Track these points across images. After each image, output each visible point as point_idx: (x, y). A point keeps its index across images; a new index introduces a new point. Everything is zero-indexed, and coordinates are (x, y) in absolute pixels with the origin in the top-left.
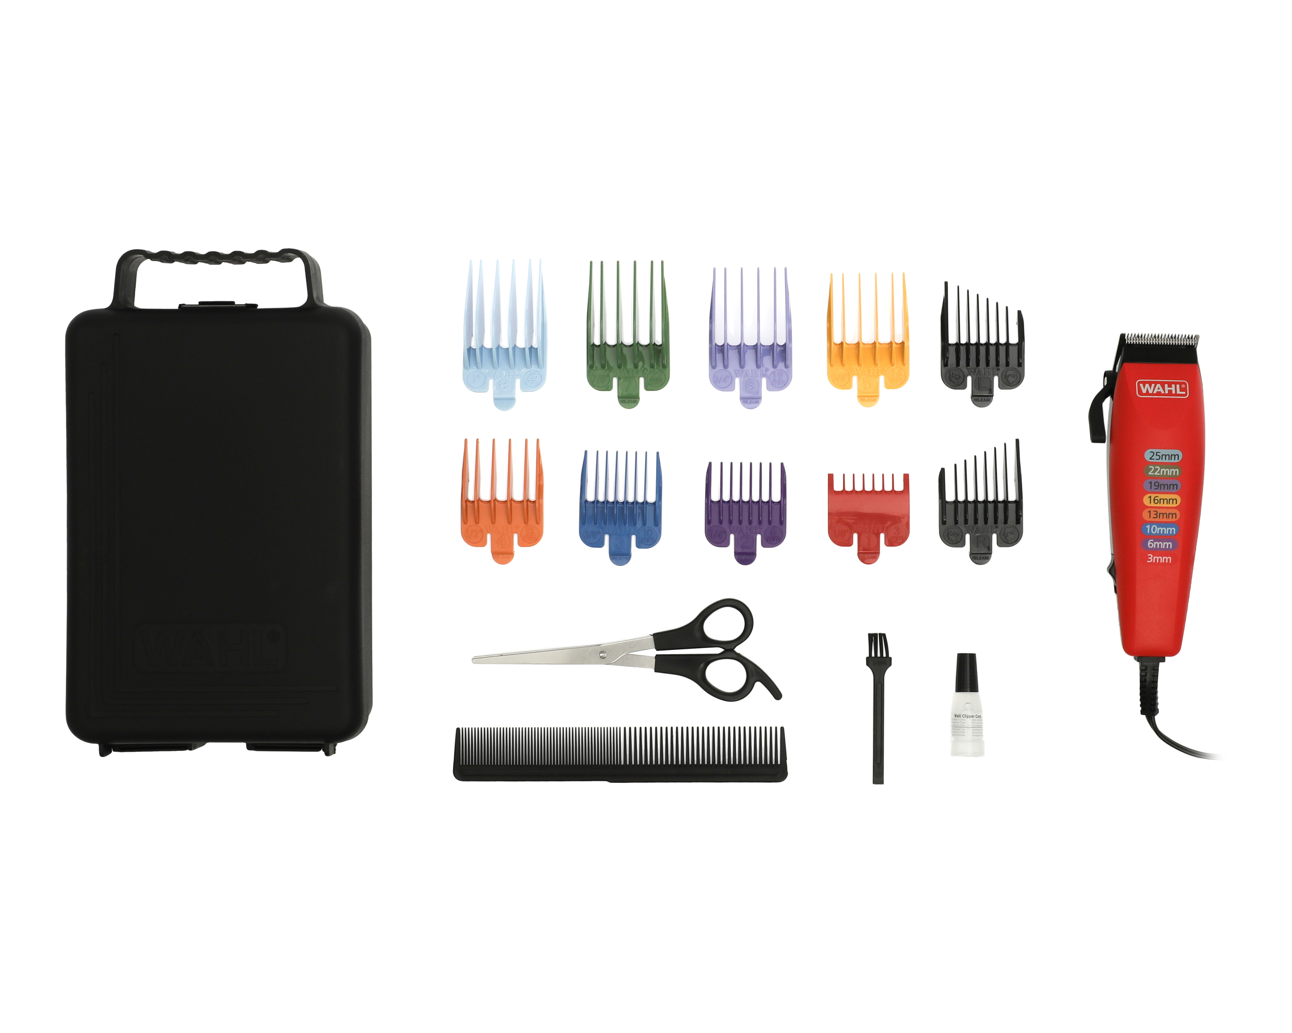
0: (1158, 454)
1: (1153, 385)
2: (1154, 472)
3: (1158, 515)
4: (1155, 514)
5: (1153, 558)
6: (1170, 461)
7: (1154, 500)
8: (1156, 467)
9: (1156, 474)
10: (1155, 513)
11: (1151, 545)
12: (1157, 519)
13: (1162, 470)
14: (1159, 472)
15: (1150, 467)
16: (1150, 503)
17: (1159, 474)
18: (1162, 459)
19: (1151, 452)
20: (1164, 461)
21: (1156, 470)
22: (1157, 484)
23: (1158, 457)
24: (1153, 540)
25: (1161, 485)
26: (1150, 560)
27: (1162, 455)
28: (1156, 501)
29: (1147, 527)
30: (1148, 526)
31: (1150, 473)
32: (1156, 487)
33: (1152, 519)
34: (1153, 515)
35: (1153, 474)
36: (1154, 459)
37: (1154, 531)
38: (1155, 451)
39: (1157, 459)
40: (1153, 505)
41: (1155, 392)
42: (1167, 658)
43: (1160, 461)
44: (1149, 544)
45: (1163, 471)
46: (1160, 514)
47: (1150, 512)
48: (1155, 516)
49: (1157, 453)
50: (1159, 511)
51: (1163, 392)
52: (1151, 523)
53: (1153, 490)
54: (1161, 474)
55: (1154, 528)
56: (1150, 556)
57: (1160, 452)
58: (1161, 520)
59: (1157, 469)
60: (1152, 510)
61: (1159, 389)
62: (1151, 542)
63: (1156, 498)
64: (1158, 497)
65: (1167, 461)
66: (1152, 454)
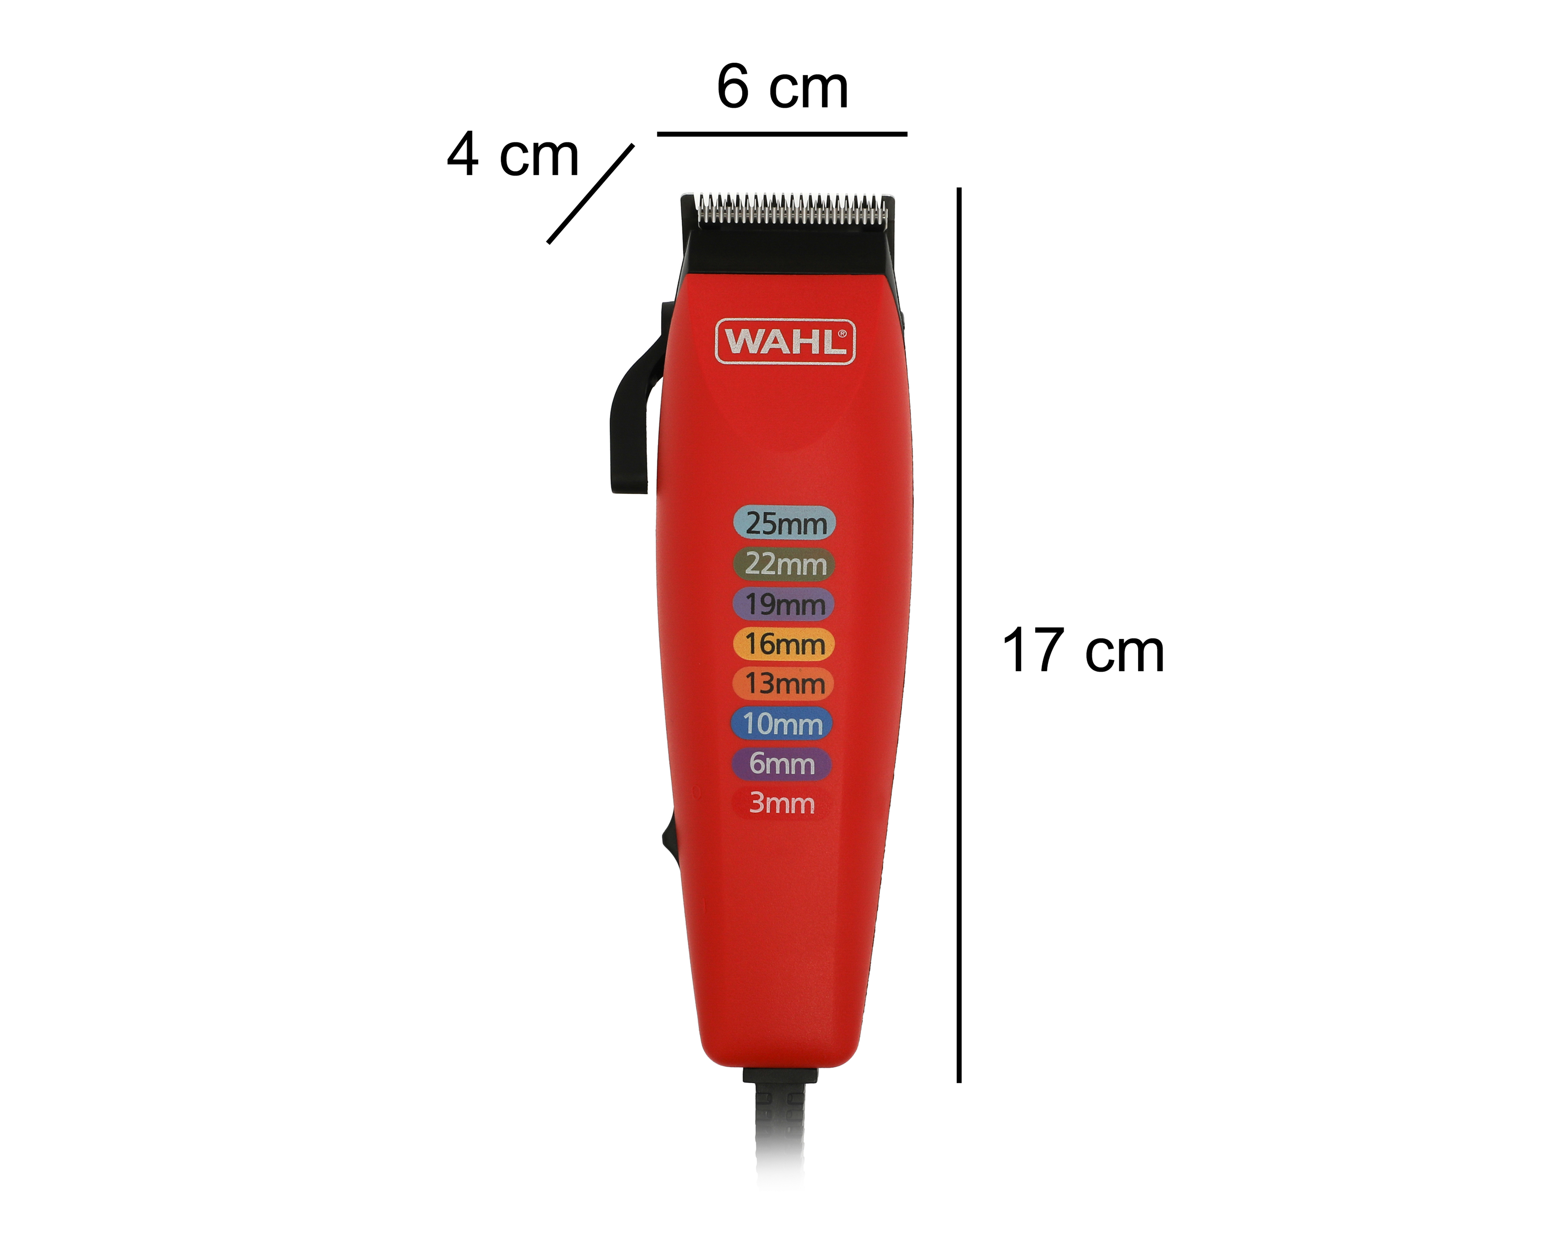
0: (769, 518)
1: (761, 332)
2: (759, 567)
3: (774, 683)
4: (764, 682)
5: (764, 802)
6: (802, 537)
7: (763, 643)
8: (764, 554)
9: (765, 572)
10: (768, 678)
11: (758, 766)
12: (773, 696)
13: (780, 562)
14: (774, 567)
15: (749, 553)
16: (753, 652)
17: (773, 573)
18: (780, 533)
19: (749, 513)
20: (785, 536)
21: (764, 561)
22: (768, 600)
23: (769, 527)
24: (763, 754)
25: (780, 602)
26: (758, 806)
27: (781, 521)
28: (768, 647)
29: (746, 717)
30: (749, 716)
31: (749, 571)
32: (768, 609)
33: (757, 696)
34: (760, 685)
35: (757, 572)
36: (758, 532)
37: (765, 726)
38: (761, 509)
39: (765, 532)
40: (759, 656)
41: (765, 351)
42: (822, 1072)
43: (775, 536)
44: (753, 763)
45: (785, 565)
46: (779, 681)
47: (752, 675)
48: (767, 687)
49: (766, 514)
50: (778, 673)
51: (786, 350)
52: (757, 706)
53: (758, 616)
54: (779, 573)
55: (765, 719)
56: (757, 797)
57: (774, 514)
58: (783, 697)
59: (769, 558)
60: (758, 670)
61: (775, 341)
62: (757, 757)
63: (767, 639)
64: (772, 634)
65: (794, 536)
66: (754, 517)
